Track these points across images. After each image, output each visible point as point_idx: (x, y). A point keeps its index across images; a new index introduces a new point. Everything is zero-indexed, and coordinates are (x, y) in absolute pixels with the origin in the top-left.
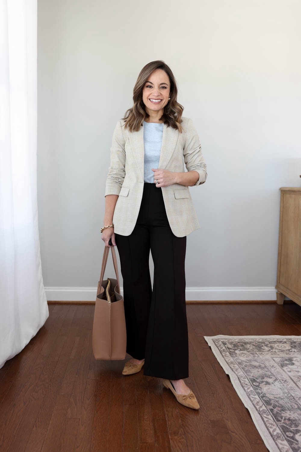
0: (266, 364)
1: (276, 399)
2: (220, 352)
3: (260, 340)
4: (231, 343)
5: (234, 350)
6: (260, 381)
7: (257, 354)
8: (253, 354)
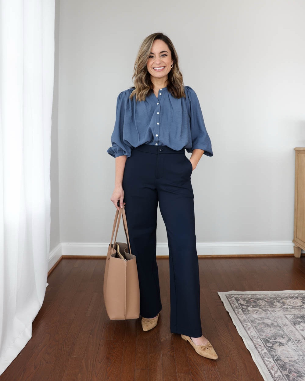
0: (278, 322)
1: (291, 363)
2: (233, 309)
3: (272, 295)
4: (244, 299)
5: (247, 307)
6: (274, 341)
7: (269, 311)
8: (265, 311)
